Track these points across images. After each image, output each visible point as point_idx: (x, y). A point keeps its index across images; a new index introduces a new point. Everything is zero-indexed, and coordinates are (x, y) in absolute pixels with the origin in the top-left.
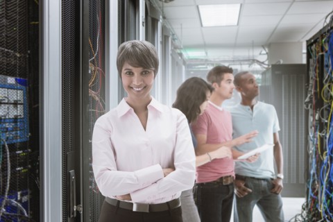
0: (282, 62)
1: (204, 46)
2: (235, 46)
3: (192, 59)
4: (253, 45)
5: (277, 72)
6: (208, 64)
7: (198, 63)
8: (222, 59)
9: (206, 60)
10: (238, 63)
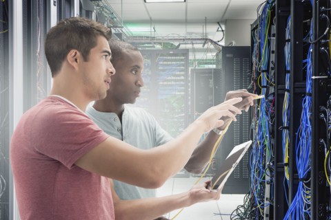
0: (234, 44)
1: (150, 22)
2: (186, 22)
3: (136, 37)
4: (206, 22)
5: (228, 55)
6: (155, 43)
7: (143, 41)
8: (171, 36)
9: (153, 38)
10: (190, 42)
